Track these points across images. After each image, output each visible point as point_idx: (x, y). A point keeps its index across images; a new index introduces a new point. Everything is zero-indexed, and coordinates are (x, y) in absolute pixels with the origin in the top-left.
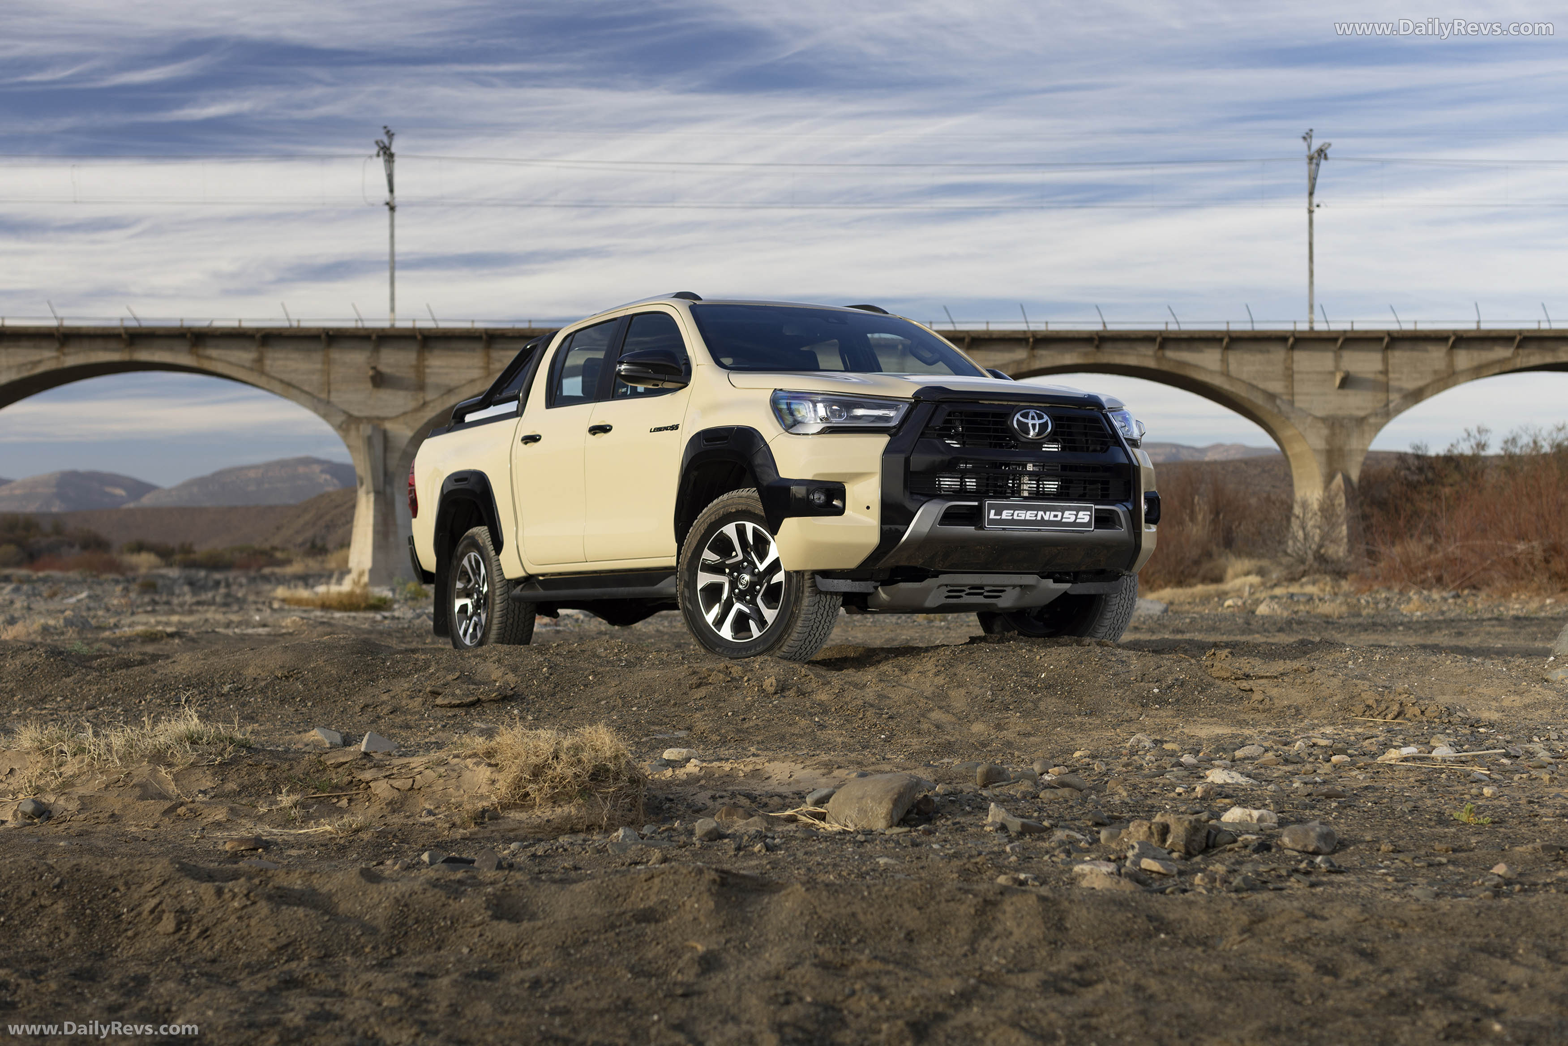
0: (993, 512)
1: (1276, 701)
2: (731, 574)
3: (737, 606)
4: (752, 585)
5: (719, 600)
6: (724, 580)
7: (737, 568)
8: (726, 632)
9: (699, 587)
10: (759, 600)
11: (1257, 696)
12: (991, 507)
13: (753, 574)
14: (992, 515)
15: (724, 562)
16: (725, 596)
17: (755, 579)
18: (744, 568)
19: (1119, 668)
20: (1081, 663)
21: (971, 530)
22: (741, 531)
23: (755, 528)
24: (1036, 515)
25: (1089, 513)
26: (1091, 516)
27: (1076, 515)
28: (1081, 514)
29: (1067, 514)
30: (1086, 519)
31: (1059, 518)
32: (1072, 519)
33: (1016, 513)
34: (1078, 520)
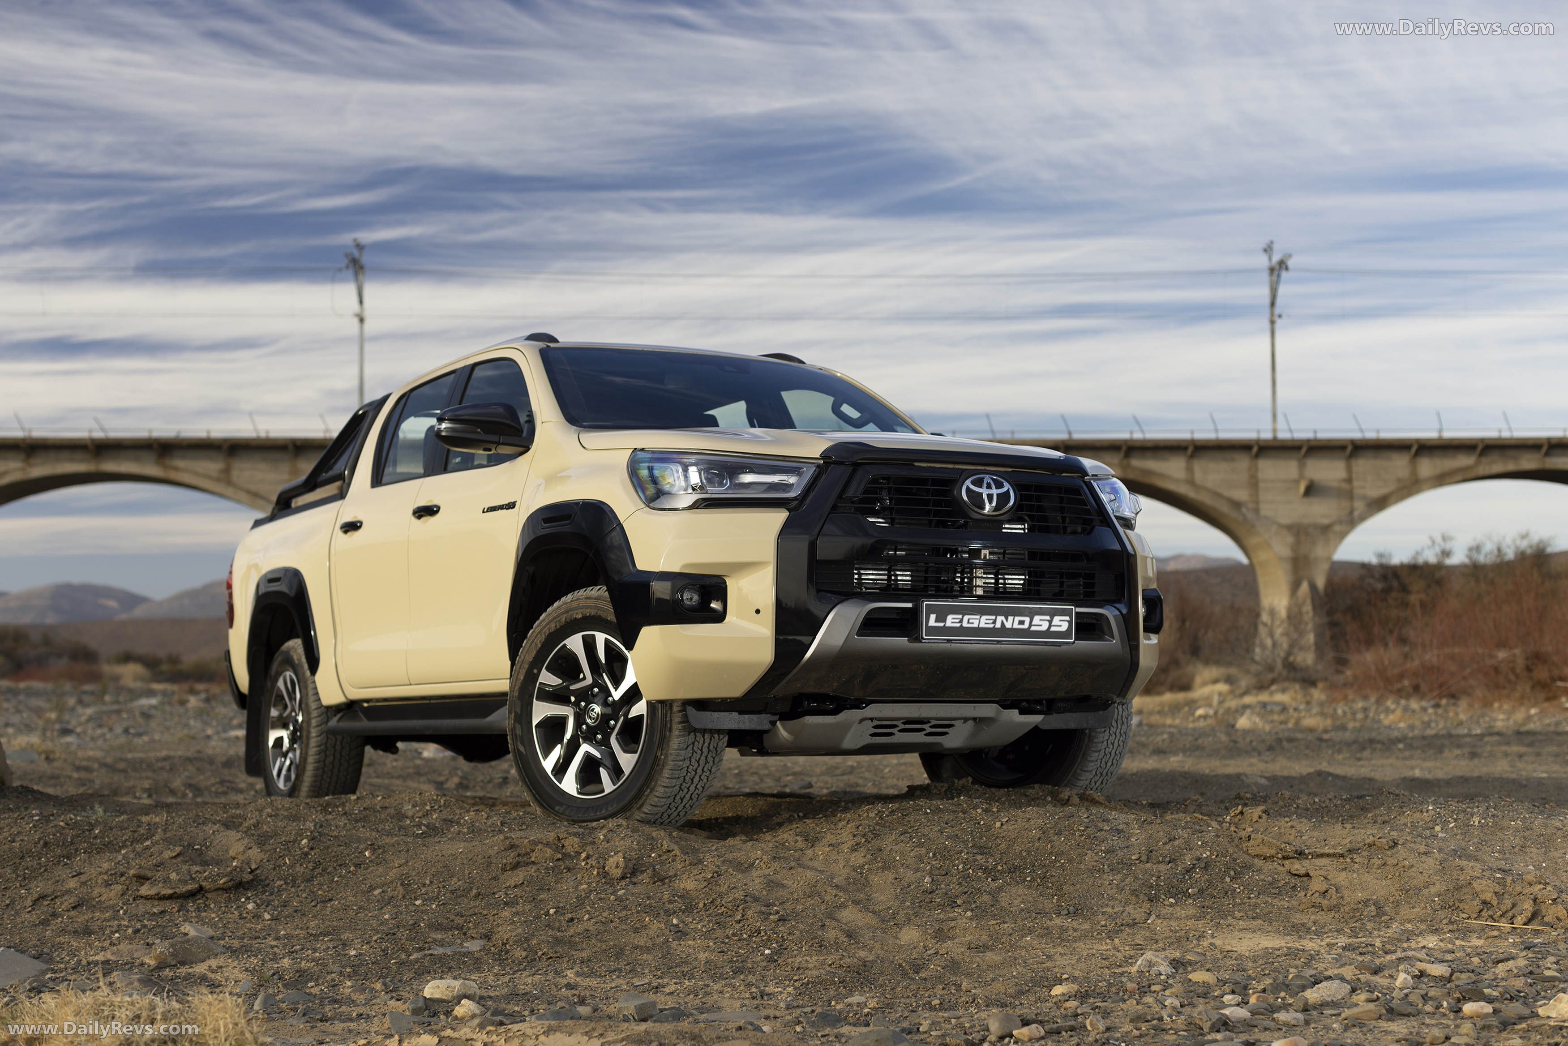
0: (933, 617)
1: (1346, 893)
2: (577, 704)
3: (586, 747)
4: (604, 719)
5: (561, 741)
6: (569, 712)
7: (585, 695)
8: (569, 784)
9: (535, 723)
10: (613, 741)
11: (1317, 885)
12: (931, 610)
13: (605, 704)
14: (932, 622)
15: (567, 688)
16: (568, 735)
17: (609, 711)
18: (593, 695)
21: (901, 642)
22: (590, 645)
23: (606, 640)
24: (994, 622)
25: (1067, 618)
26: (1070, 622)
27: (1050, 622)
28: (1057, 620)
29: (1037, 619)
30: (1064, 627)
31: (1026, 626)
32: (1045, 626)
33: (966, 618)
34: (1053, 629)
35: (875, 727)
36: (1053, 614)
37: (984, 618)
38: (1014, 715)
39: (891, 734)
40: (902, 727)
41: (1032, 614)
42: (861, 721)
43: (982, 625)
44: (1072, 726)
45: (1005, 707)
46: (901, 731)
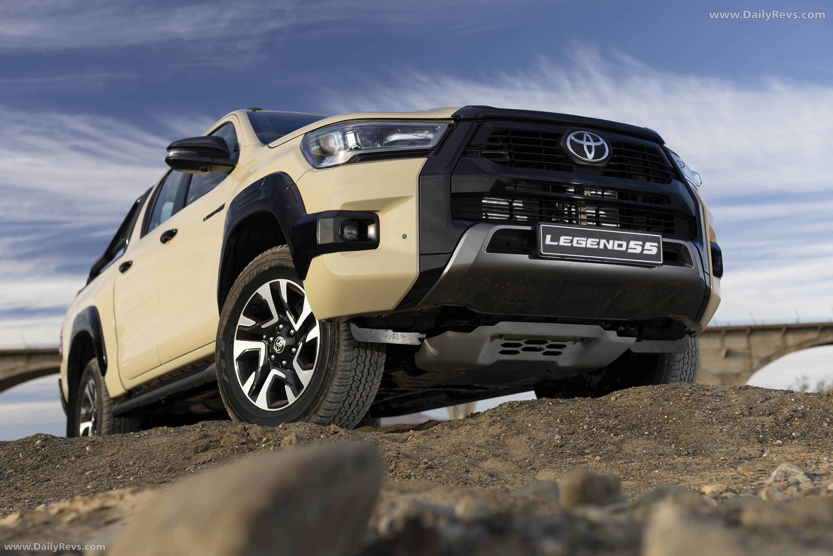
0: (548, 237)
2: (267, 339)
3: (274, 372)
4: (287, 348)
5: (255, 369)
6: (261, 346)
7: (273, 331)
8: (261, 402)
9: (235, 357)
10: (295, 364)
12: (546, 231)
13: (288, 335)
14: (548, 240)
15: (259, 327)
16: (261, 363)
17: (291, 341)
18: (279, 330)
19: (718, 403)
20: (668, 400)
21: (524, 258)
22: (275, 291)
23: (288, 284)
24: (598, 244)
25: (656, 244)
26: (658, 248)
27: (643, 246)
28: (648, 245)
29: (632, 244)
30: (654, 251)
31: (624, 248)
32: (638, 250)
33: (576, 239)
34: (645, 252)
35: (504, 345)
36: (645, 240)
37: (590, 240)
38: (612, 335)
39: (517, 352)
40: (525, 346)
41: (628, 239)
42: (493, 338)
43: (589, 246)
44: (657, 350)
45: (606, 329)
46: (524, 349)
